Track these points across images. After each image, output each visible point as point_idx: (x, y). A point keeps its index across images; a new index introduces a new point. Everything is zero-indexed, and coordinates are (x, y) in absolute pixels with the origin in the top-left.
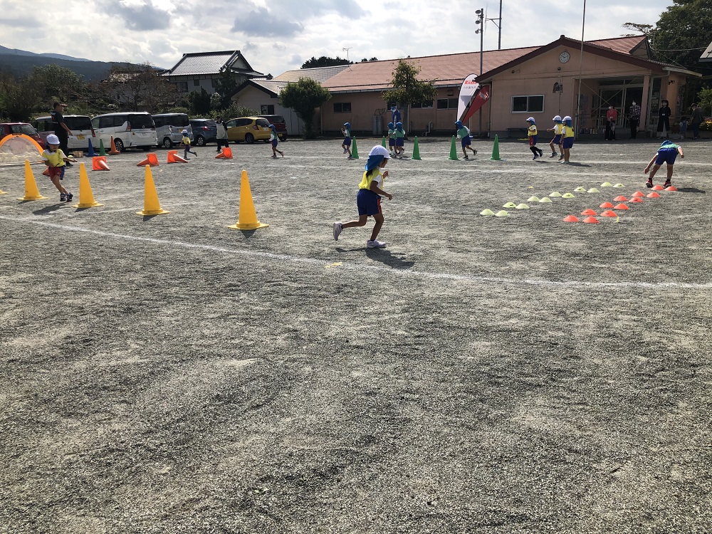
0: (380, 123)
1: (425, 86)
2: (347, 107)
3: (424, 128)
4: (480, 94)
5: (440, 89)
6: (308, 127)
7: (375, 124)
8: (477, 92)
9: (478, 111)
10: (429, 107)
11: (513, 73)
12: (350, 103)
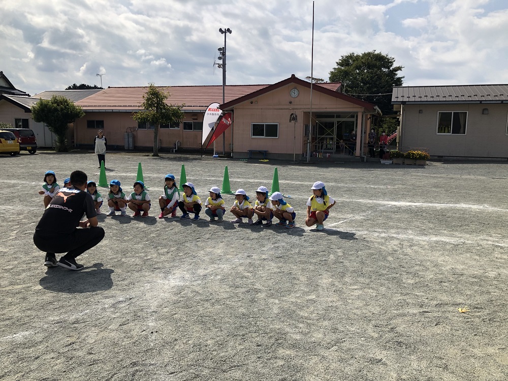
0: (131, 140)
1: (174, 110)
2: (100, 124)
3: (172, 146)
4: (223, 120)
5: (187, 113)
6: (61, 141)
7: (127, 140)
8: (220, 118)
9: (222, 135)
10: (176, 128)
11: (252, 103)
12: (103, 121)
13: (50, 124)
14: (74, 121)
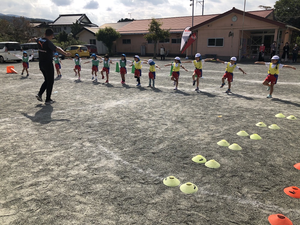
0: (144, 50)
1: (165, 32)
5: (173, 34)
6: (110, 51)
9: (191, 46)
10: (168, 43)
11: (208, 26)
12: (130, 40)
13: (104, 42)
14: (116, 40)
